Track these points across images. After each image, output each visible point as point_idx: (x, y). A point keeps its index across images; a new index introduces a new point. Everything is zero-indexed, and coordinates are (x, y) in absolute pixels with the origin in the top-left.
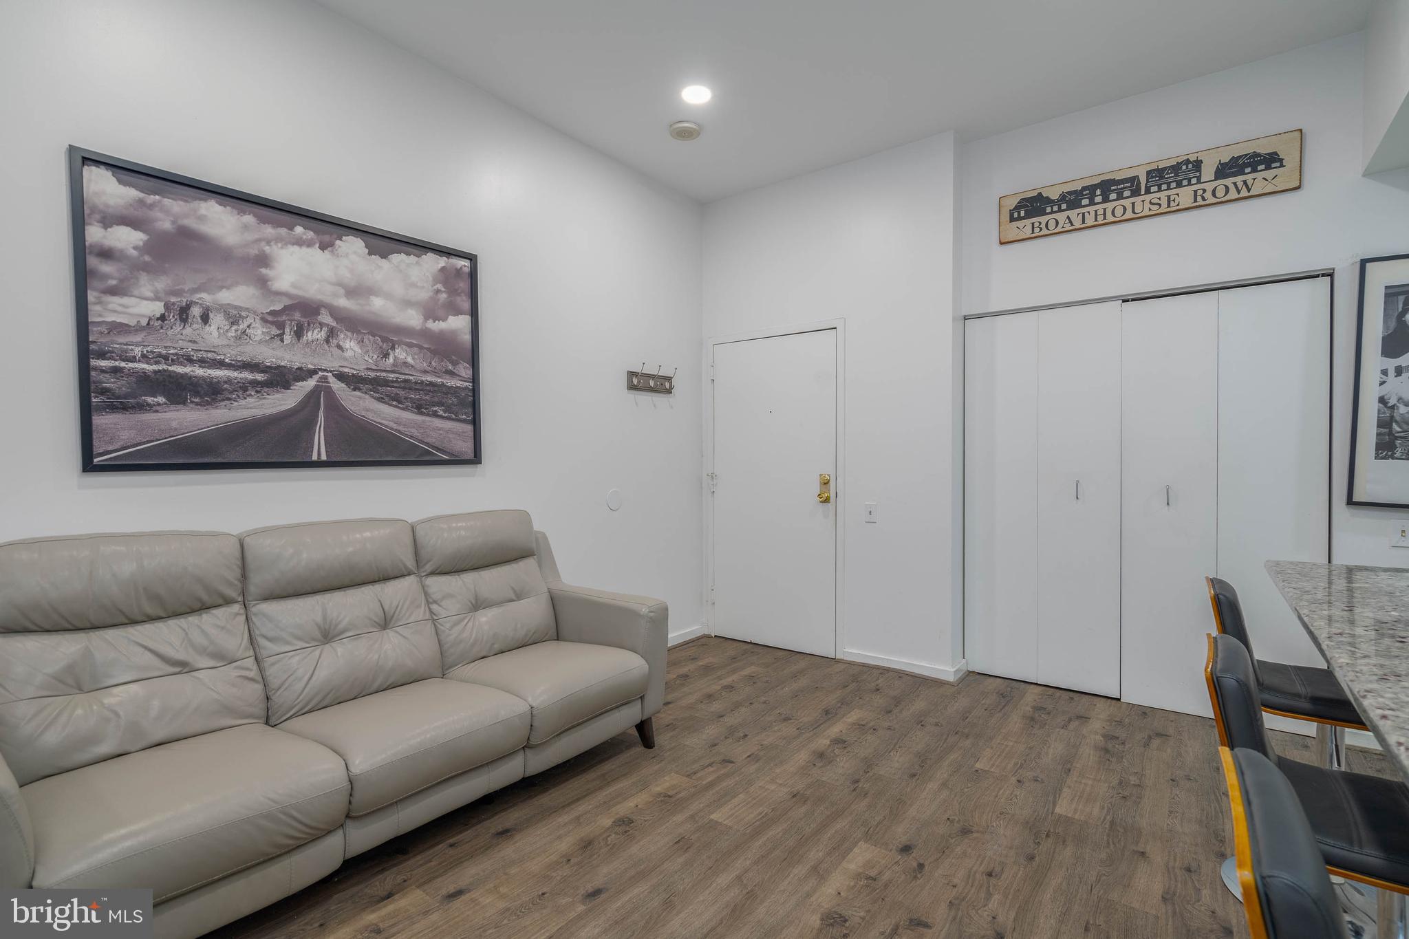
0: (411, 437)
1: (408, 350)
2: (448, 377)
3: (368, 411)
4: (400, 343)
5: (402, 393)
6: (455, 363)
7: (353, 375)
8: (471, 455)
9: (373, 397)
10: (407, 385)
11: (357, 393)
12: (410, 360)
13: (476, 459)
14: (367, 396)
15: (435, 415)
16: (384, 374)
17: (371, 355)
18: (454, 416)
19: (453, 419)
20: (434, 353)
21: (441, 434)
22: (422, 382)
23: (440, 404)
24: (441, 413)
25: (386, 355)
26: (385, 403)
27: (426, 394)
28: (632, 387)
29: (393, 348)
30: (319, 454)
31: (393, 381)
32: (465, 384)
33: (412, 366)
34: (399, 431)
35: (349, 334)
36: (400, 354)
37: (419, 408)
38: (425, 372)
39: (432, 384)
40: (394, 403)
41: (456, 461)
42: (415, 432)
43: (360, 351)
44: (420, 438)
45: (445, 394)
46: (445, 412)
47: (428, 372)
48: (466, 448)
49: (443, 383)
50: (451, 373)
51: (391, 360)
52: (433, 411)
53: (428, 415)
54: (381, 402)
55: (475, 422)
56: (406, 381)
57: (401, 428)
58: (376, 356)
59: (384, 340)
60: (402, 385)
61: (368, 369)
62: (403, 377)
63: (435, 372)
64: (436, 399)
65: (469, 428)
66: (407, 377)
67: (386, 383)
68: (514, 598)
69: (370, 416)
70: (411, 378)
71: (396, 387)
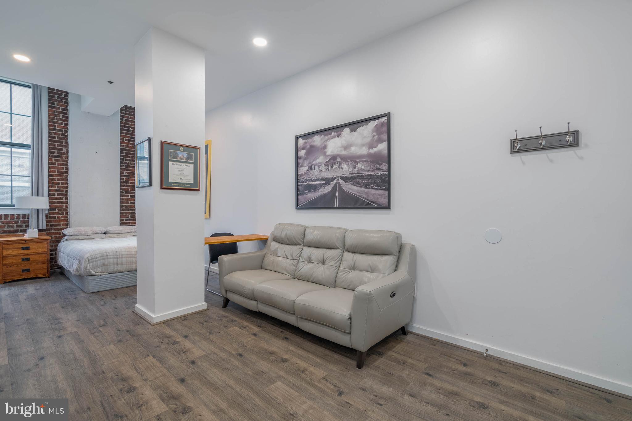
0: (363, 198)
1: (363, 163)
2: (377, 171)
3: (349, 189)
4: (360, 161)
5: (360, 181)
6: (380, 165)
7: (345, 177)
8: (387, 205)
9: (351, 184)
10: (362, 178)
11: (346, 183)
12: (363, 167)
13: (388, 207)
14: (349, 184)
15: (372, 188)
16: (354, 175)
17: (351, 168)
18: (380, 188)
19: (379, 189)
20: (372, 162)
21: (374, 196)
22: (367, 175)
23: (374, 183)
24: (374, 187)
25: (355, 168)
26: (355, 185)
27: (369, 180)
28: (514, 151)
29: (357, 164)
30: (336, 205)
31: (357, 177)
32: (385, 173)
33: (364, 170)
34: (359, 196)
35: (344, 163)
36: (360, 166)
37: (366, 186)
38: (368, 171)
39: (371, 175)
40: (358, 185)
41: (380, 207)
42: (365, 196)
43: (347, 168)
44: (366, 198)
45: (376, 178)
46: (376, 186)
47: (369, 171)
48: (384, 201)
49: (375, 174)
50: (379, 169)
51: (357, 169)
52: (371, 186)
53: (369, 188)
54: (354, 185)
55: (389, 190)
56: (361, 176)
57: (360, 194)
58: (352, 169)
59: (355, 162)
60: (360, 178)
61: (350, 174)
62: (360, 174)
63: (372, 171)
64: (372, 181)
65: (386, 192)
66: (362, 174)
67: (355, 178)
68: (370, 271)
69: (350, 191)
70: (363, 174)
71: (358, 179)
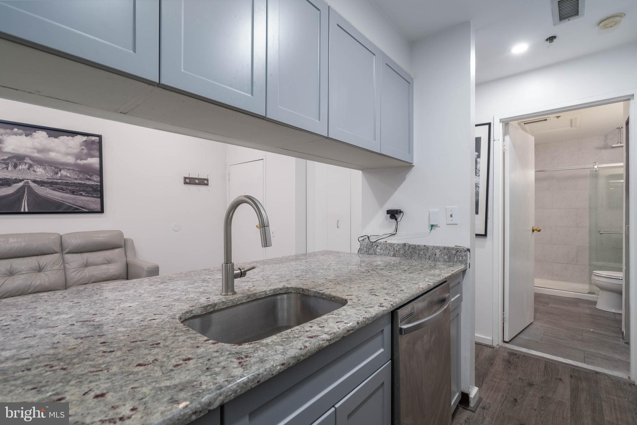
0: (69, 203)
1: (67, 171)
2: (88, 181)
3: (48, 194)
4: (64, 169)
5: (64, 187)
6: (91, 176)
7: (41, 181)
8: (100, 210)
9: (50, 189)
10: (67, 184)
11: (43, 187)
12: (68, 175)
13: (102, 211)
14: (47, 188)
15: (81, 195)
16: (56, 180)
17: (49, 173)
18: (90, 195)
19: (90, 196)
20: (80, 172)
21: (84, 202)
22: (74, 183)
23: (83, 191)
24: (84, 194)
25: (57, 173)
26: (56, 191)
27: (76, 187)
28: (186, 183)
29: (60, 170)
30: (24, 209)
31: (60, 183)
32: (96, 183)
33: (70, 177)
34: (63, 201)
35: (39, 166)
36: (64, 173)
37: (73, 192)
38: (76, 179)
39: (79, 183)
40: (61, 191)
41: (92, 212)
42: (71, 201)
43: (44, 172)
44: (73, 203)
45: (86, 187)
46: (86, 194)
47: (77, 179)
48: (96, 206)
49: (85, 183)
50: (89, 179)
51: (59, 175)
52: (80, 193)
53: (77, 195)
54: (54, 190)
55: (102, 198)
56: (66, 183)
57: (64, 200)
58: (52, 174)
59: (56, 168)
60: (65, 184)
61: (48, 179)
62: (65, 181)
63: (81, 179)
64: (81, 189)
65: (99, 200)
66: (67, 181)
67: (57, 183)
68: (107, 263)
69: (49, 196)
70: (69, 181)
71: (61, 185)
